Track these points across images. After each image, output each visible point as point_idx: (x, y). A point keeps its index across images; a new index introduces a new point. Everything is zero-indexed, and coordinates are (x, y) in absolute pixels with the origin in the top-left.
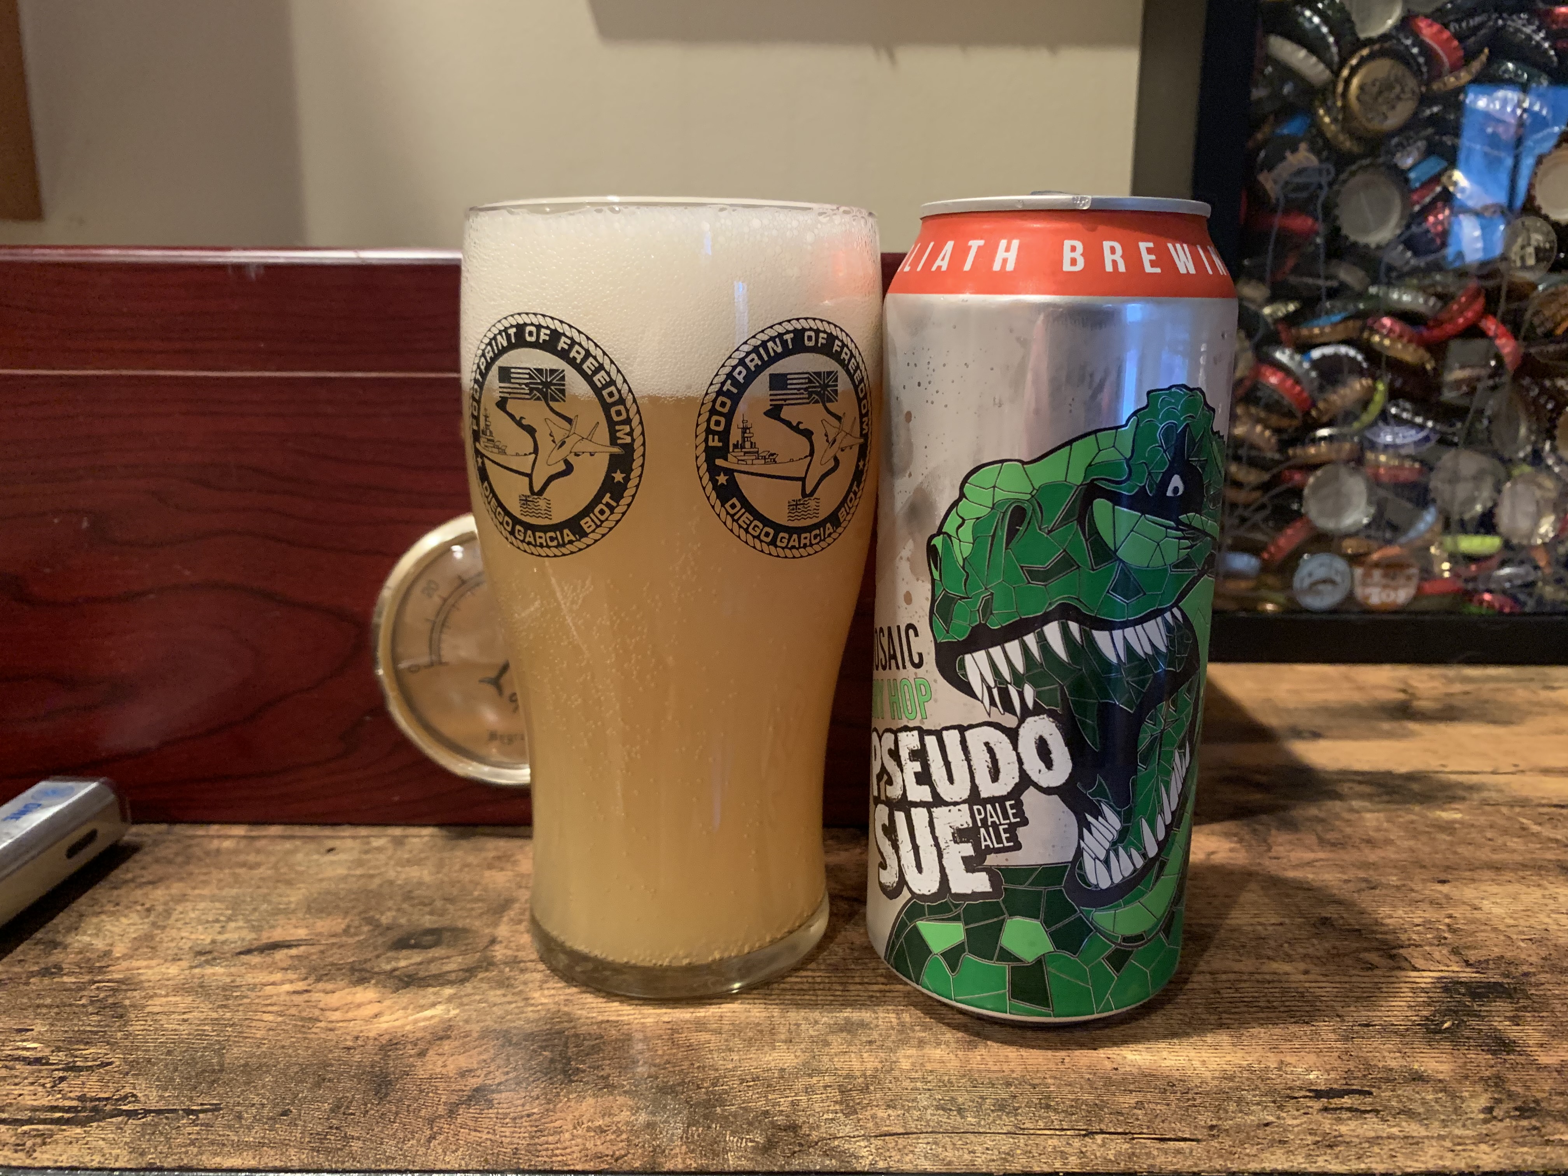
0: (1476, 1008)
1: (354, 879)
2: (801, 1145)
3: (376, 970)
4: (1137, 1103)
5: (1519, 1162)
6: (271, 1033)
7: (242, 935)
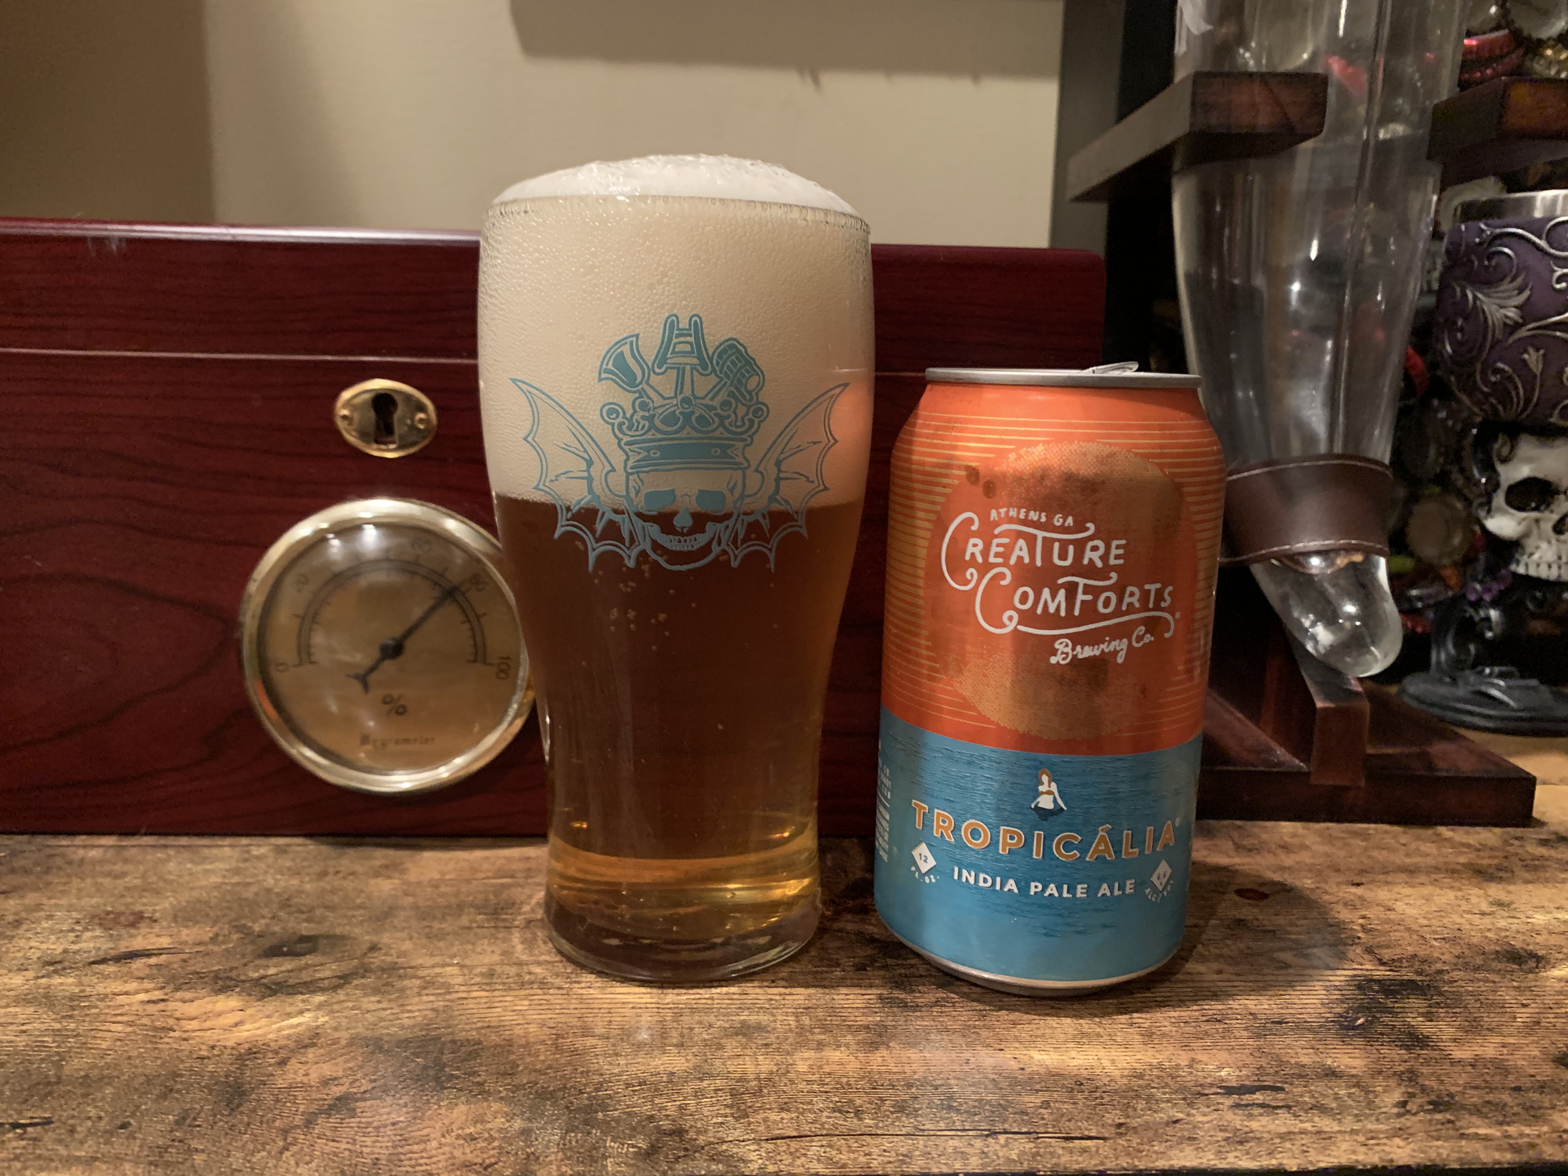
0: (1391, 1005)
1: (229, 887)
2: (686, 1149)
3: (242, 978)
4: (1043, 1102)
5: (1433, 1155)
6: (118, 1043)
7: (98, 945)
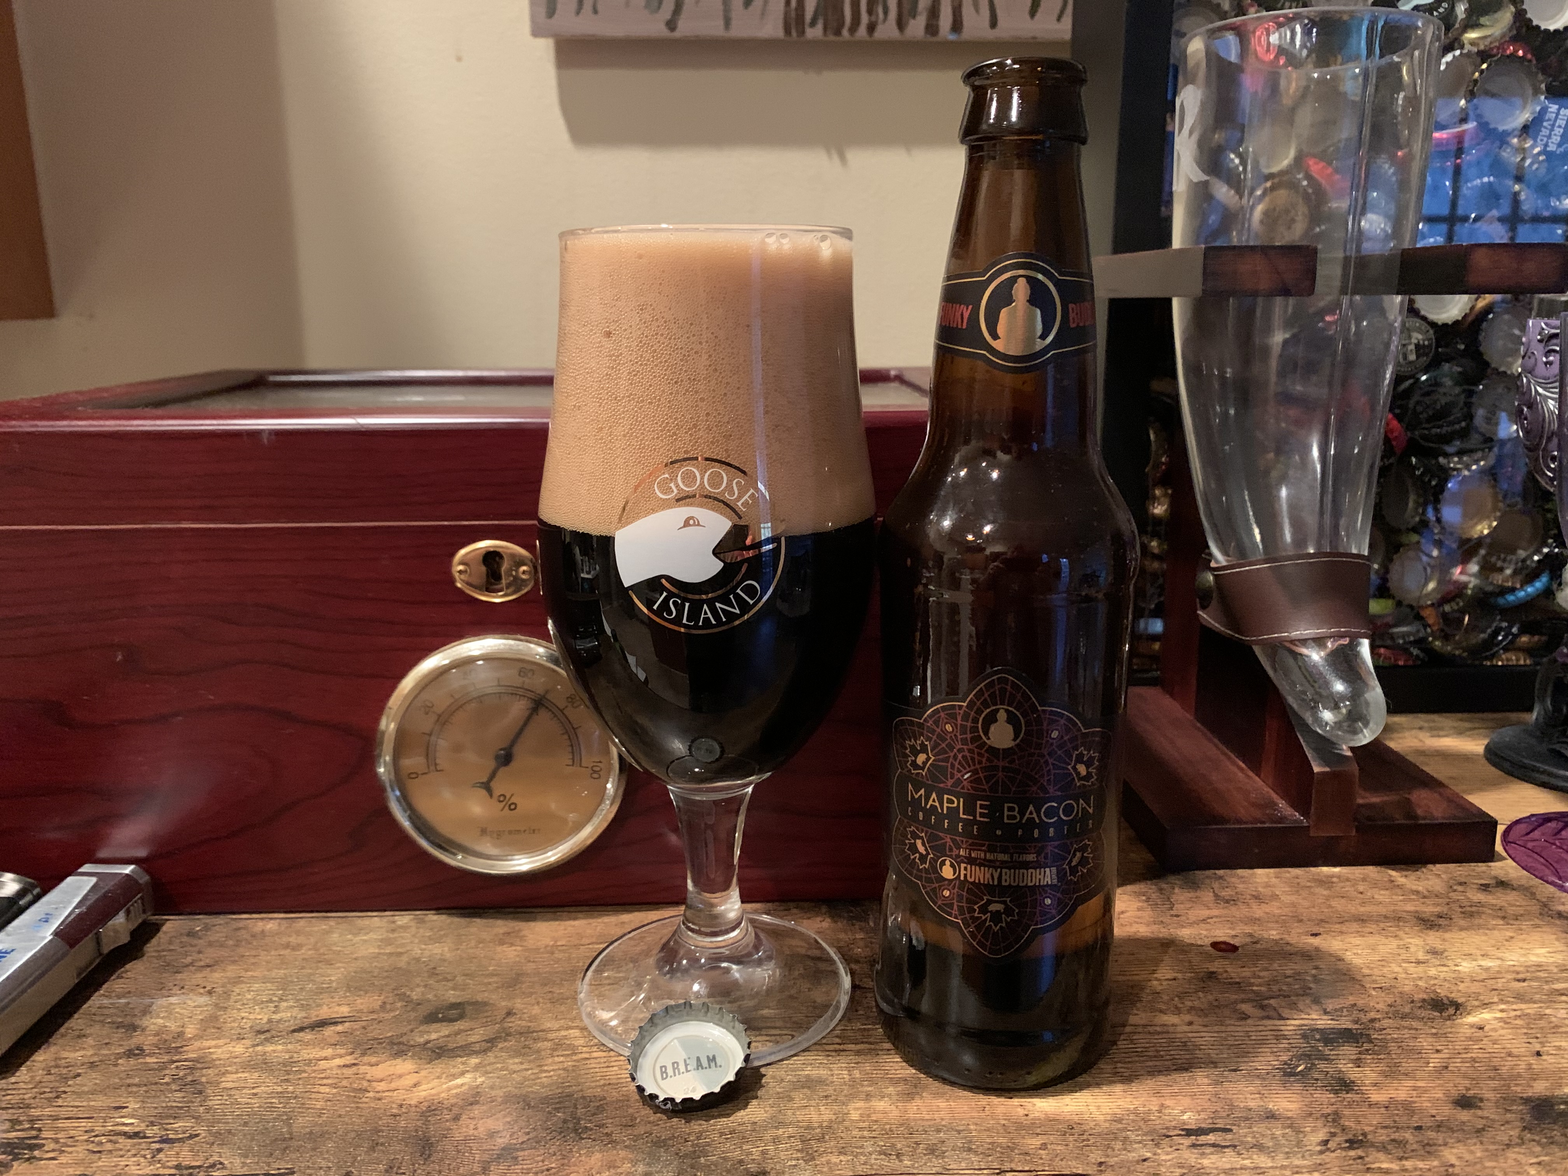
0: (1328, 1052)
1: (385, 957)
3: (412, 1043)
4: (1042, 1144)
6: (329, 1103)
7: (294, 1014)
